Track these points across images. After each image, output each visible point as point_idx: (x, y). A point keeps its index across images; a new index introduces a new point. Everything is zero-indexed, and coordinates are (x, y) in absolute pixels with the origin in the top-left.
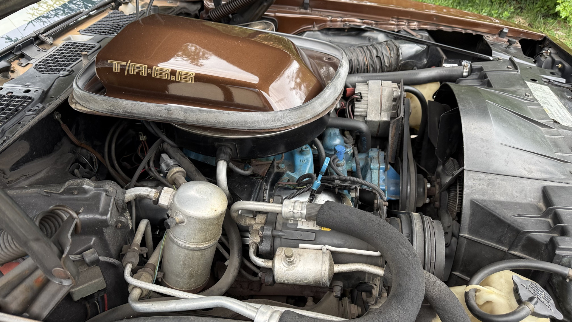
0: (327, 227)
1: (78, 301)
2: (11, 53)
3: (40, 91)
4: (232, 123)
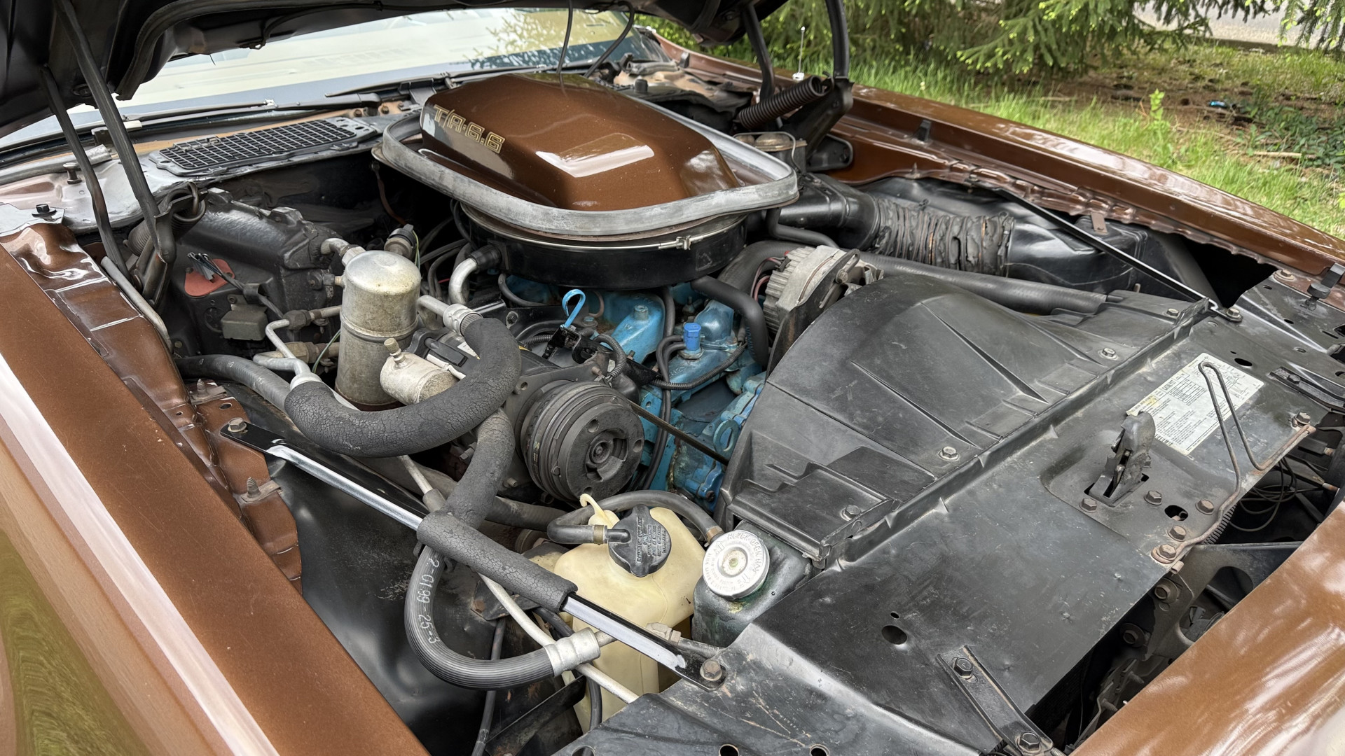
1: (228, 339)
3: (370, 131)
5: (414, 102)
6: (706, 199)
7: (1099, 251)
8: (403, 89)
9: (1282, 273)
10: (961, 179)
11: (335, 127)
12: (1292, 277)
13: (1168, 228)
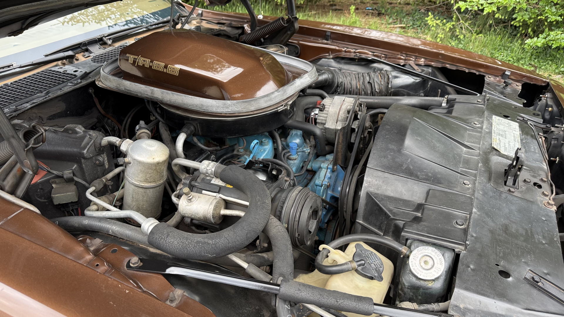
0: (231, 185)
1: (57, 205)
2: (79, 47)
3: (84, 72)
4: (193, 105)
5: (91, 52)
6: (293, 84)
7: (423, 78)
8: (83, 46)
9: (488, 77)
10: (352, 55)
11: (61, 73)
12: (492, 78)
13: (440, 65)
